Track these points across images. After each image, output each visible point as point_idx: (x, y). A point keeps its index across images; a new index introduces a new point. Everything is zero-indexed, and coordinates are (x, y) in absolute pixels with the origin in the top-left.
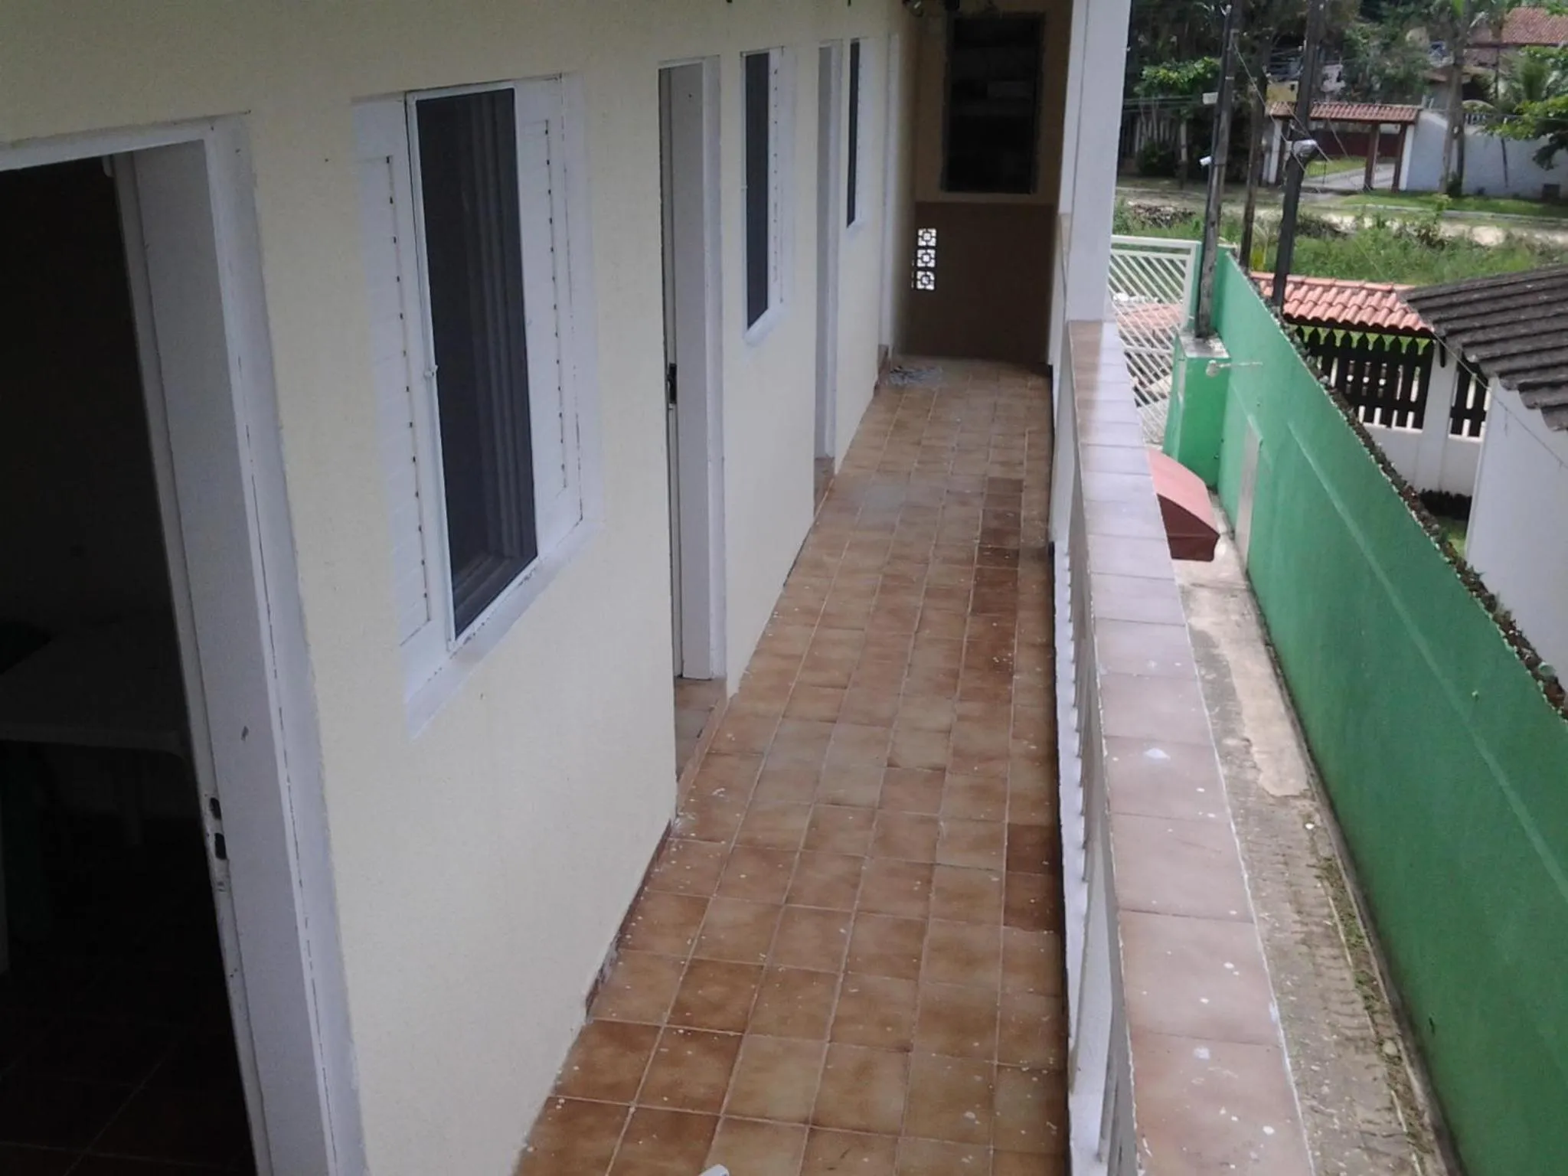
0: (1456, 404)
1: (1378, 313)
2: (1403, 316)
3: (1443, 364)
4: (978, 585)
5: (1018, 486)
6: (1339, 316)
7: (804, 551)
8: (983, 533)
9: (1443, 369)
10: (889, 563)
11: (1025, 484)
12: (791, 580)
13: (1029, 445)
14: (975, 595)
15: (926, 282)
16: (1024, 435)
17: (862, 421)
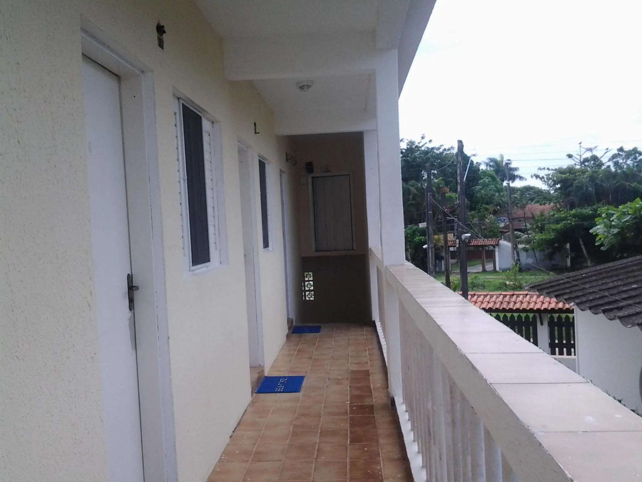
0: (551, 341)
1: (510, 304)
2: (521, 305)
3: (542, 324)
4: (352, 426)
5: (367, 373)
6: (493, 307)
7: (244, 417)
8: (351, 398)
9: (542, 326)
10: (296, 419)
11: (370, 372)
12: (234, 434)
13: (369, 354)
14: (351, 432)
15: (310, 297)
16: (366, 351)
17: (281, 351)
